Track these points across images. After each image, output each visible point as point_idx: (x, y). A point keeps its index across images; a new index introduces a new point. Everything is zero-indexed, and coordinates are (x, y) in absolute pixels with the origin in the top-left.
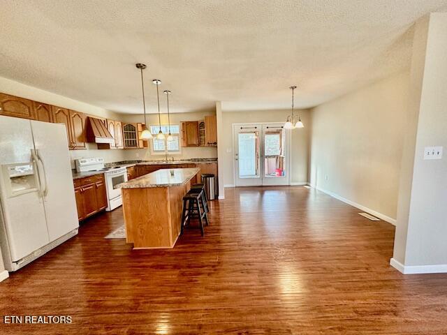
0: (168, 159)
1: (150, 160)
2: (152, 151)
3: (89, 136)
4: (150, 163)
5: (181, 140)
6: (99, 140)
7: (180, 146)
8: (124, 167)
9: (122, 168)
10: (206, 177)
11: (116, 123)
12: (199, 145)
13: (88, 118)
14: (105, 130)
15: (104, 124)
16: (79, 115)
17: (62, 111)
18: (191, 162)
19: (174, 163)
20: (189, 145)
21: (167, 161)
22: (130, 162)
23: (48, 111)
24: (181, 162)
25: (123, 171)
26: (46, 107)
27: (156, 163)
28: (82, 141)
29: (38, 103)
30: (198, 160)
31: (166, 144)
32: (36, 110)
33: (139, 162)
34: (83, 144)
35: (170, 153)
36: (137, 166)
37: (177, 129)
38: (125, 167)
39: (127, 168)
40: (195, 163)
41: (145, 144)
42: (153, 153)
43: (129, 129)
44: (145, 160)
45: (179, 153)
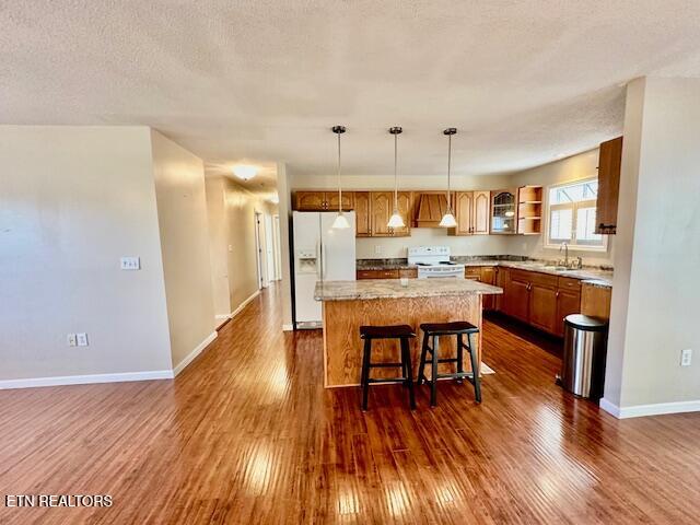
0: (570, 261)
2: (546, 239)
8: (460, 266)
11: (478, 194)
13: (421, 196)
17: (384, 194)
21: (566, 263)
23: (368, 198)
25: (457, 270)
33: (525, 258)
34: (405, 230)
36: (499, 266)
41: (536, 225)
42: (549, 246)
43: (502, 200)
44: (532, 257)
45: (602, 249)
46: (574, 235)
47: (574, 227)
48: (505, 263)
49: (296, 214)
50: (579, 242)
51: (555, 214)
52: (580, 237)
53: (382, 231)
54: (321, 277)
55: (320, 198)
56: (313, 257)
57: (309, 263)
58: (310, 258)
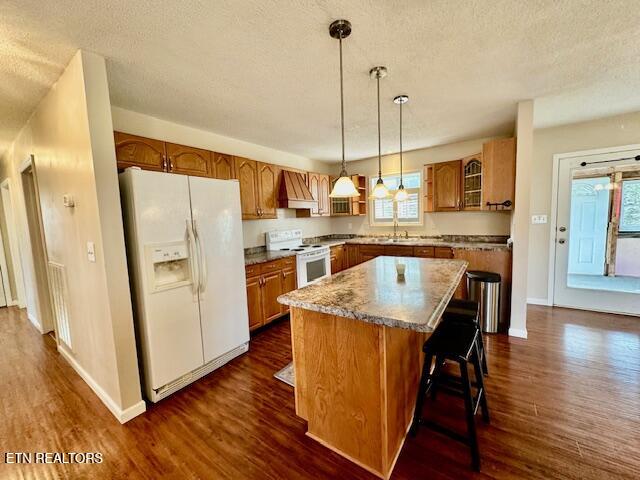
0: (398, 236)
1: (369, 234)
2: (372, 219)
3: (281, 199)
4: (368, 241)
5: (423, 200)
6: (292, 204)
7: (422, 210)
8: (326, 247)
9: (324, 247)
10: (478, 280)
11: (322, 177)
12: (462, 208)
13: (283, 171)
14: (305, 189)
15: (303, 179)
16: (269, 167)
17: (249, 162)
18: (440, 243)
19: (408, 242)
20: (439, 209)
21: (395, 236)
22: (339, 237)
23: (230, 165)
24: (422, 242)
25: (325, 253)
26: (227, 159)
27: (377, 241)
28: (272, 206)
29: (218, 154)
30: (458, 239)
31: (395, 209)
32: (214, 164)
33: (352, 236)
34: (272, 211)
35: (400, 224)
36: (347, 244)
37: (416, 179)
38: (328, 246)
39: (331, 247)
40: (451, 245)
41: (362, 208)
42: (373, 224)
44: (359, 234)
45: (419, 224)
46: (396, 215)
52: (400, 216)
53: (249, 211)
54: (200, 289)
55: (157, 152)
56: (183, 255)
57: (171, 269)
58: (176, 258)
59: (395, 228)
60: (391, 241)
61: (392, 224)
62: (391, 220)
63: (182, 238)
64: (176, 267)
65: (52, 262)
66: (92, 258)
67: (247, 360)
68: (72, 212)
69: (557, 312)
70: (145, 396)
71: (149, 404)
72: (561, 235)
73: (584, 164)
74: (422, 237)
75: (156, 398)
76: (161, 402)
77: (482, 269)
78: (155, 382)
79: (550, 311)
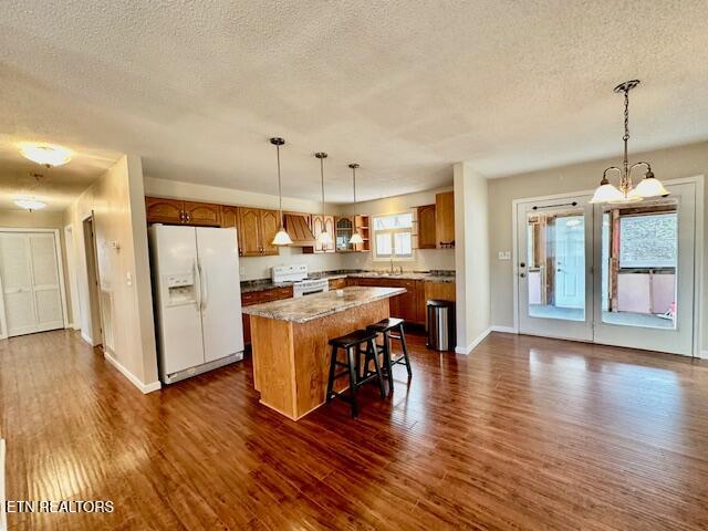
0: (395, 270)
1: (372, 269)
2: (374, 254)
4: (368, 275)
7: (414, 247)
8: (325, 279)
9: (323, 280)
11: (327, 218)
13: (285, 216)
14: (306, 230)
16: (272, 213)
17: (253, 211)
19: (402, 276)
21: (392, 271)
23: (236, 215)
25: (323, 284)
26: (233, 210)
27: (376, 275)
29: (224, 206)
32: (222, 214)
33: (359, 271)
34: (274, 249)
35: (398, 260)
36: (349, 277)
38: (327, 279)
39: (330, 280)
41: (366, 245)
42: (376, 259)
43: (343, 225)
44: (364, 269)
45: (412, 259)
46: (393, 251)
47: (393, 246)
48: (353, 275)
49: (160, 229)
50: (398, 256)
51: (378, 236)
52: (397, 252)
53: (253, 249)
54: (202, 306)
55: (177, 209)
56: (190, 283)
57: (181, 292)
58: (185, 284)
59: (392, 264)
60: (386, 275)
61: (388, 259)
62: (389, 256)
63: (190, 271)
64: (185, 291)
65: (103, 287)
66: (129, 283)
67: (242, 365)
68: (118, 252)
69: (522, 338)
70: (161, 378)
71: (163, 384)
72: (522, 270)
73: (535, 208)
74: (415, 272)
75: (168, 381)
76: (172, 385)
77: (445, 298)
78: (168, 370)
79: (516, 338)
